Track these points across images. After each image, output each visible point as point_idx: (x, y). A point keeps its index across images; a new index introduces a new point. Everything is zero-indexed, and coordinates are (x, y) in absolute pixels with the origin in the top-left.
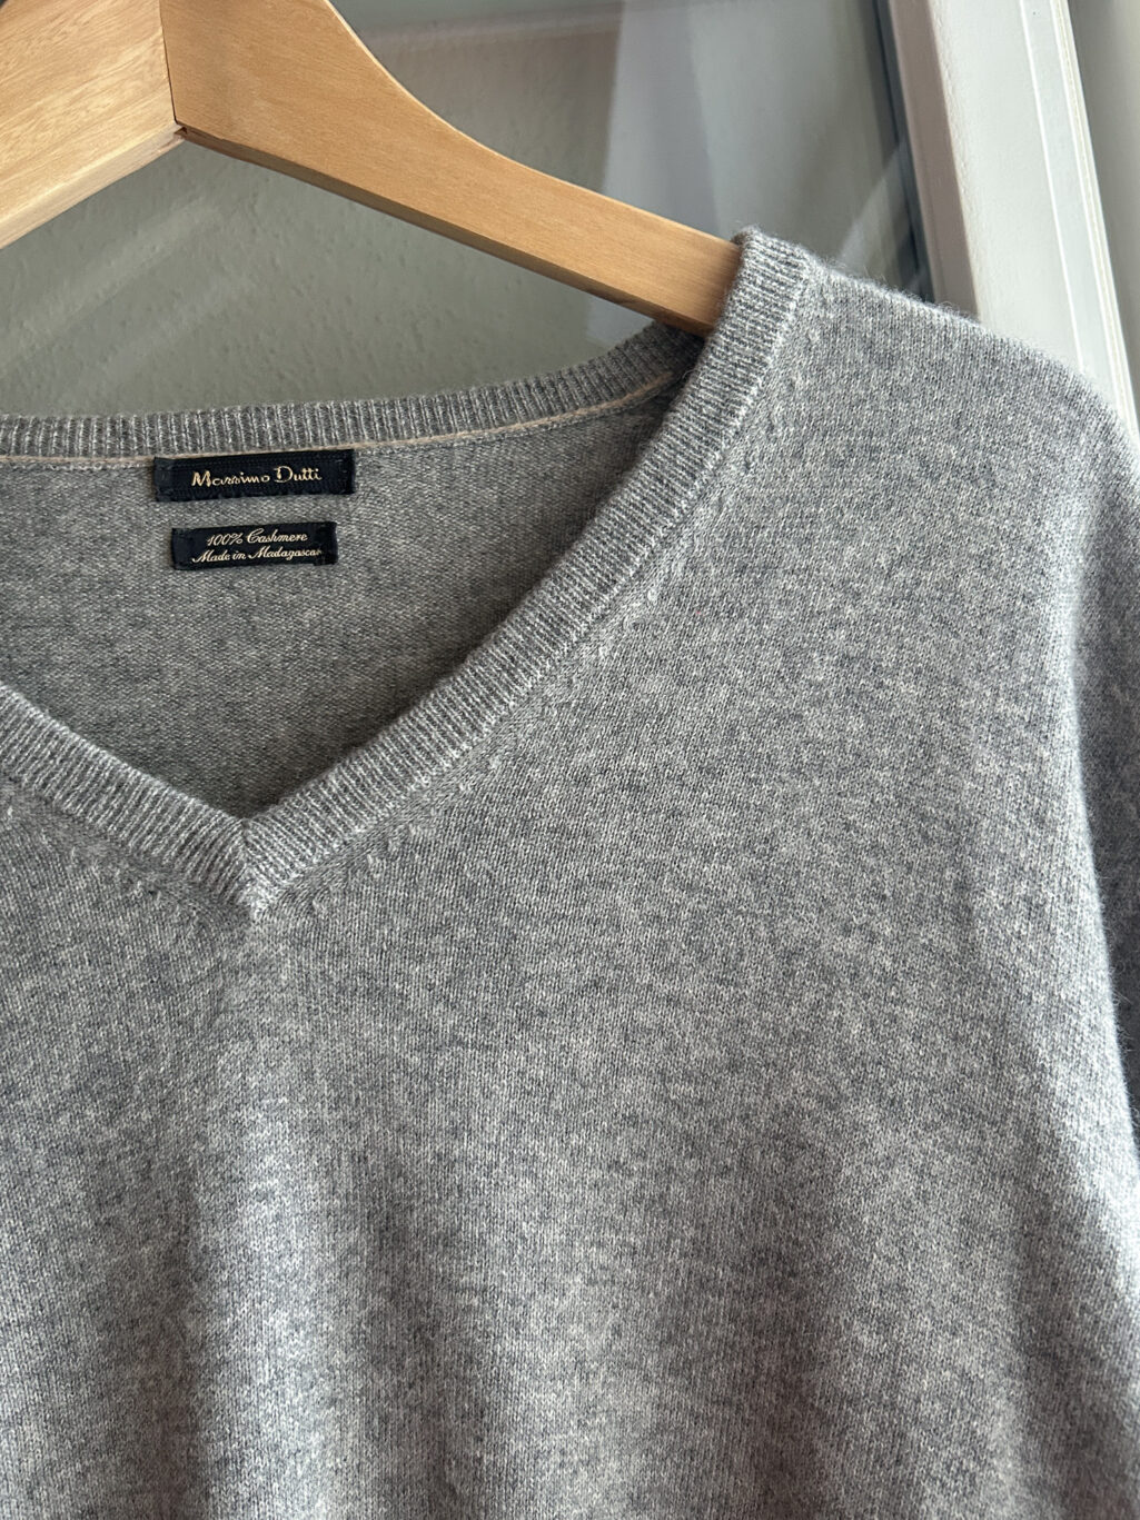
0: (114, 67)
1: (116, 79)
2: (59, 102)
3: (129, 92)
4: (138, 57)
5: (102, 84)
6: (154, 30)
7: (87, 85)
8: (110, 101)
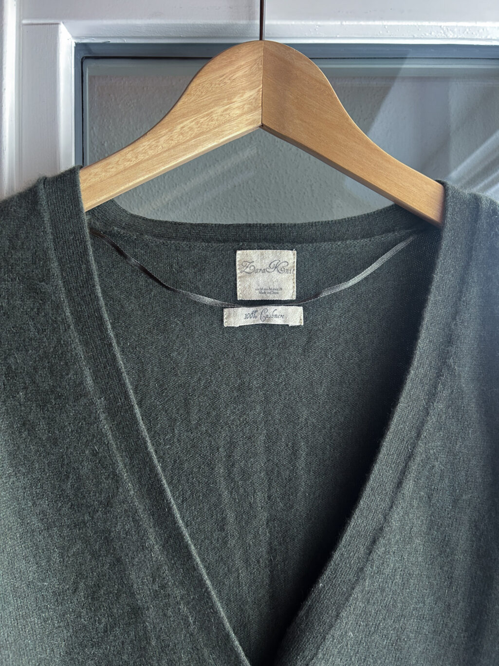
0: (242, 98)
1: (242, 104)
2: (219, 110)
3: (246, 109)
4: (251, 96)
5: (236, 105)
6: (259, 85)
7: (231, 105)
8: (238, 112)
